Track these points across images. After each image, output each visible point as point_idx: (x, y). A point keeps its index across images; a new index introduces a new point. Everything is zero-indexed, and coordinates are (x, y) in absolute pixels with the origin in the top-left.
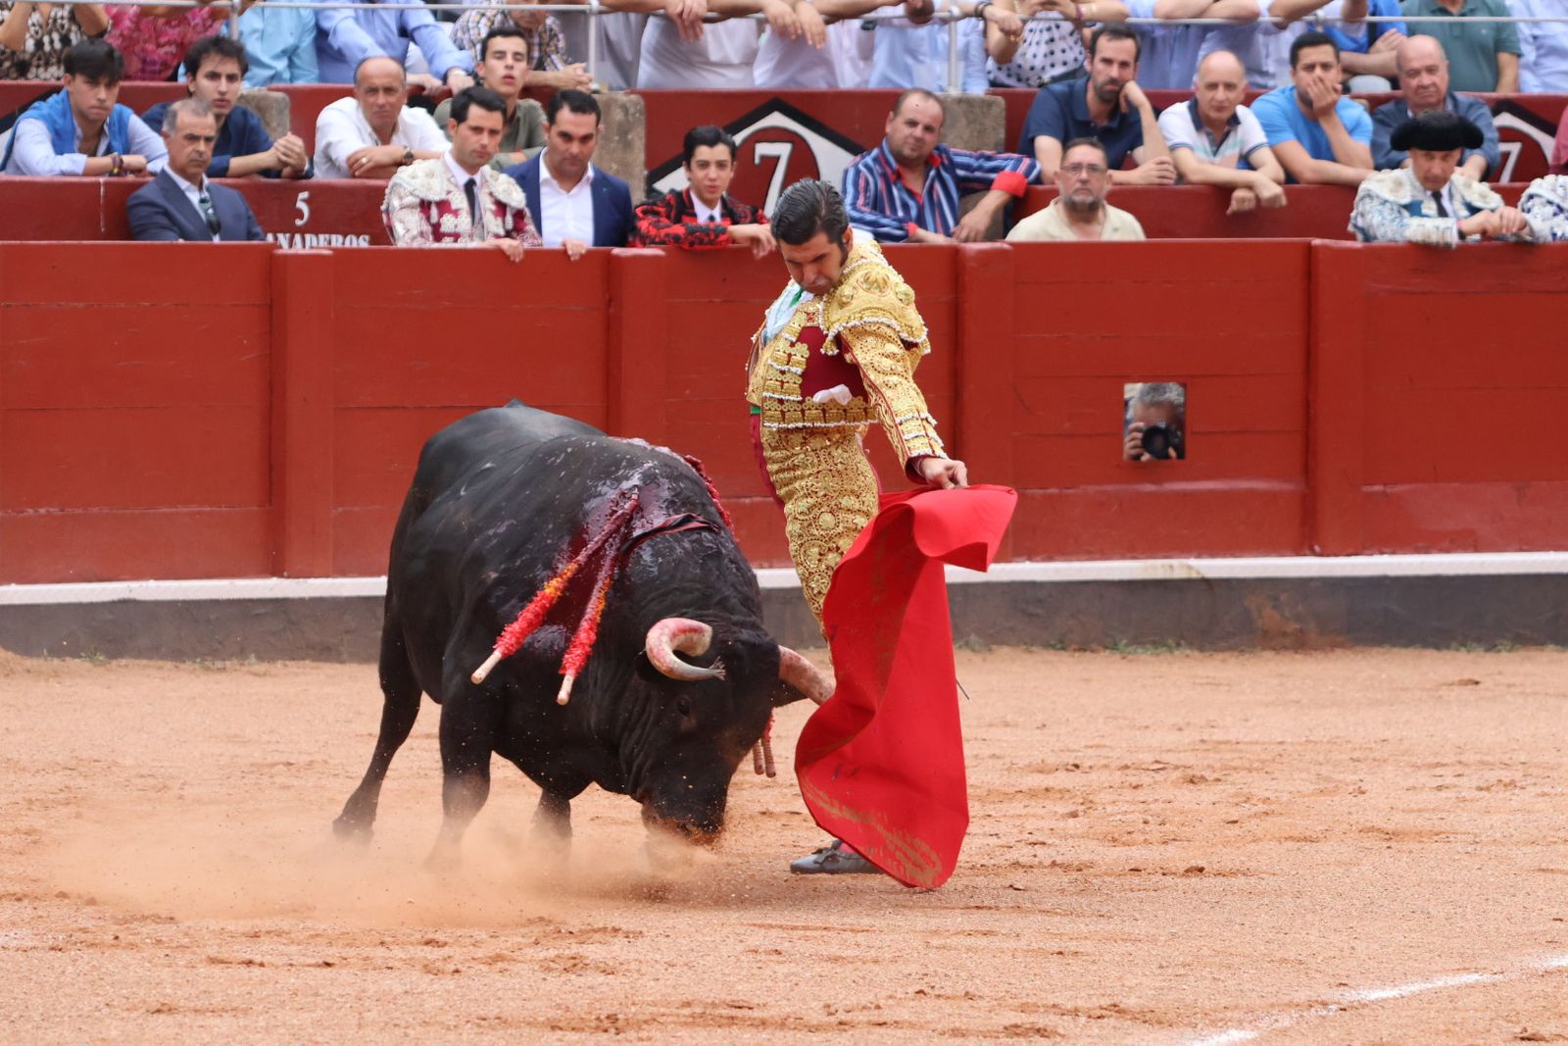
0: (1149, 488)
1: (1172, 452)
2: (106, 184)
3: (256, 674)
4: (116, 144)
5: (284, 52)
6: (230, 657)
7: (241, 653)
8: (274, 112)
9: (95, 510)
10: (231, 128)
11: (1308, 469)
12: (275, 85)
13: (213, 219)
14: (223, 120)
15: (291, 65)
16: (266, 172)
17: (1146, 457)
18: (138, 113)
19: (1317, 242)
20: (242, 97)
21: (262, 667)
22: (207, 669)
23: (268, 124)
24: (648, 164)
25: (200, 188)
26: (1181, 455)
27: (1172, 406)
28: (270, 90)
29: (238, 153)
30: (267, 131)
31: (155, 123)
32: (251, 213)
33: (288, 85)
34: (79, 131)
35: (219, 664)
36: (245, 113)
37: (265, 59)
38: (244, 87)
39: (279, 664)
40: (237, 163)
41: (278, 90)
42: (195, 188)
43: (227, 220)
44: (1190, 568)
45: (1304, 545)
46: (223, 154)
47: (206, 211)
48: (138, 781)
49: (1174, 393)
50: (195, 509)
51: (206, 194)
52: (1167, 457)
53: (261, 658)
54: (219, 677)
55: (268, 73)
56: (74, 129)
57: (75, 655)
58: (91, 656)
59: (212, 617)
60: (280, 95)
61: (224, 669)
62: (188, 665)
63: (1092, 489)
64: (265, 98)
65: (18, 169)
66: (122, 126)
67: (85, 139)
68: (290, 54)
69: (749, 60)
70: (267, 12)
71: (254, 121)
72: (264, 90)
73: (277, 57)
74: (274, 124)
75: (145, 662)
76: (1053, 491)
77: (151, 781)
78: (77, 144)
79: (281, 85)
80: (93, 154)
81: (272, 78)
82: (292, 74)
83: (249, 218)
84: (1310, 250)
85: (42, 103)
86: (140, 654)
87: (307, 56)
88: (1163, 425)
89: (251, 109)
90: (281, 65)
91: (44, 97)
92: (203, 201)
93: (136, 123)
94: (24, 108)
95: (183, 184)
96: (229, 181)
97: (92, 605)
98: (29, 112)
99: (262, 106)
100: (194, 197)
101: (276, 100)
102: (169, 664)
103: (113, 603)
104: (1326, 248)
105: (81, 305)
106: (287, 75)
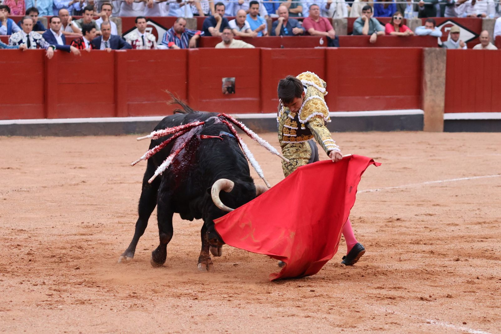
0: (227, 100)
1: (233, 92)
3: (42, 139)
6: (36, 135)
7: (38, 135)
9: (8, 105)
11: (260, 95)
15: (48, 12)
17: (227, 93)
19: (262, 48)
21: (43, 138)
22: (31, 138)
24: (123, 32)
26: (234, 93)
27: (232, 82)
33: (47, 16)
35: (34, 137)
39: (46, 137)
44: (236, 116)
45: (260, 111)
49: (233, 79)
50: (28, 105)
52: (231, 93)
53: (43, 136)
57: (4, 135)
58: (7, 135)
61: (35, 138)
62: (27, 137)
63: (215, 100)
68: (47, 9)
69: (143, 10)
72: (43, 18)
75: (18, 137)
76: (208, 100)
84: (261, 50)
86: (17, 135)
87: (51, 9)
88: (230, 86)
102: (23, 137)
103: (12, 124)
104: (264, 50)
106: (47, 14)
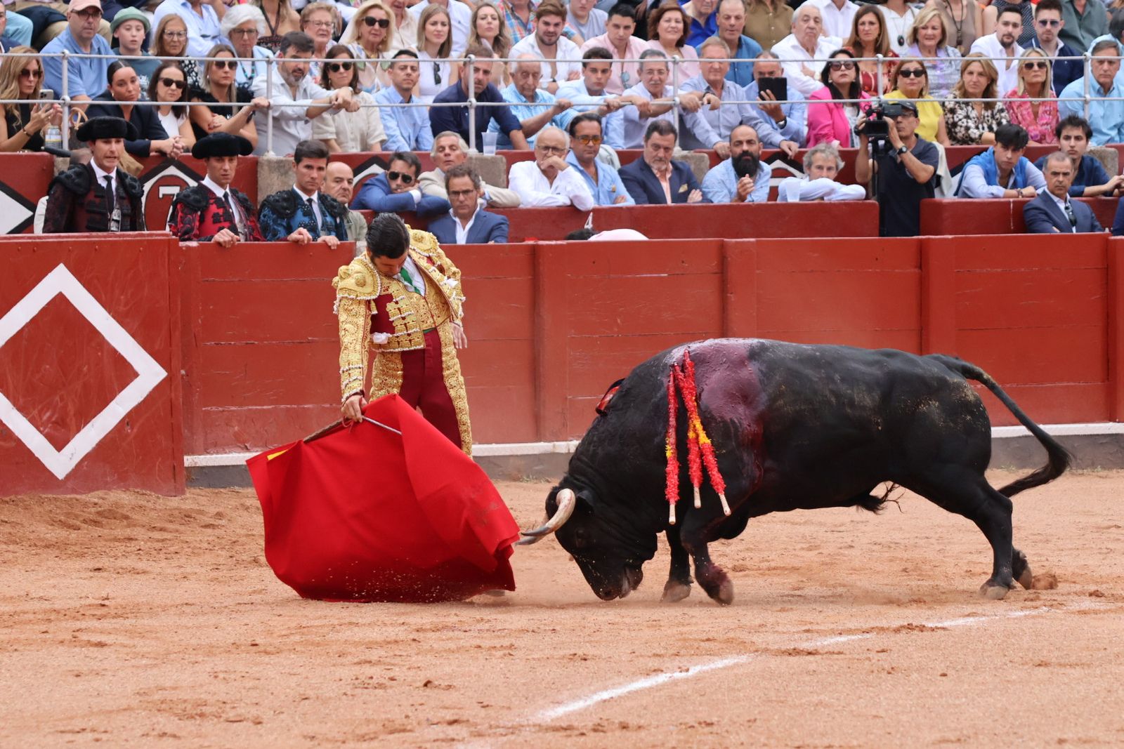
2: (1014, 202)
4: (1020, 179)
5: (1115, 126)
6: (1086, 467)
7: (1093, 465)
8: (1109, 159)
9: (1008, 386)
10: (1085, 169)
12: (1109, 144)
13: (1072, 218)
14: (1078, 163)
15: (1119, 133)
16: (1105, 193)
18: (1032, 162)
20: (1091, 151)
22: (1073, 474)
23: (1106, 166)
25: (1066, 202)
28: (1107, 147)
29: (1088, 185)
30: (1104, 170)
31: (1040, 167)
32: (1093, 215)
33: (1118, 144)
34: (999, 172)
35: (1080, 471)
36: (1092, 160)
37: (1105, 130)
38: (1093, 145)
39: (1114, 471)
40: (1089, 190)
41: (1111, 147)
42: (1063, 201)
43: (1080, 219)
46: (1080, 184)
47: (1069, 215)
48: (1030, 537)
50: (1065, 384)
51: (1068, 204)
53: (1104, 468)
54: (1080, 479)
55: (1108, 138)
56: (996, 172)
59: (1076, 445)
60: (1113, 149)
64: (1104, 151)
65: (965, 195)
66: (1022, 168)
67: (1001, 178)
70: (1106, 103)
71: (1097, 164)
72: (1104, 148)
73: (1111, 129)
74: (1109, 166)
77: (1040, 538)
78: (997, 179)
79: (1113, 144)
80: (1006, 187)
81: (1108, 141)
82: (1120, 138)
83: (1093, 218)
85: (978, 157)
89: (1095, 158)
90: (1114, 133)
91: (979, 154)
92: (1067, 208)
93: (1030, 166)
94: (969, 160)
95: (1056, 199)
96: (1084, 199)
97: (1007, 438)
98: (972, 161)
99: (1102, 155)
100: (1062, 206)
101: (1110, 153)
103: (1019, 437)
105: (999, 270)
106: (1117, 138)
